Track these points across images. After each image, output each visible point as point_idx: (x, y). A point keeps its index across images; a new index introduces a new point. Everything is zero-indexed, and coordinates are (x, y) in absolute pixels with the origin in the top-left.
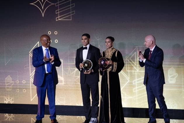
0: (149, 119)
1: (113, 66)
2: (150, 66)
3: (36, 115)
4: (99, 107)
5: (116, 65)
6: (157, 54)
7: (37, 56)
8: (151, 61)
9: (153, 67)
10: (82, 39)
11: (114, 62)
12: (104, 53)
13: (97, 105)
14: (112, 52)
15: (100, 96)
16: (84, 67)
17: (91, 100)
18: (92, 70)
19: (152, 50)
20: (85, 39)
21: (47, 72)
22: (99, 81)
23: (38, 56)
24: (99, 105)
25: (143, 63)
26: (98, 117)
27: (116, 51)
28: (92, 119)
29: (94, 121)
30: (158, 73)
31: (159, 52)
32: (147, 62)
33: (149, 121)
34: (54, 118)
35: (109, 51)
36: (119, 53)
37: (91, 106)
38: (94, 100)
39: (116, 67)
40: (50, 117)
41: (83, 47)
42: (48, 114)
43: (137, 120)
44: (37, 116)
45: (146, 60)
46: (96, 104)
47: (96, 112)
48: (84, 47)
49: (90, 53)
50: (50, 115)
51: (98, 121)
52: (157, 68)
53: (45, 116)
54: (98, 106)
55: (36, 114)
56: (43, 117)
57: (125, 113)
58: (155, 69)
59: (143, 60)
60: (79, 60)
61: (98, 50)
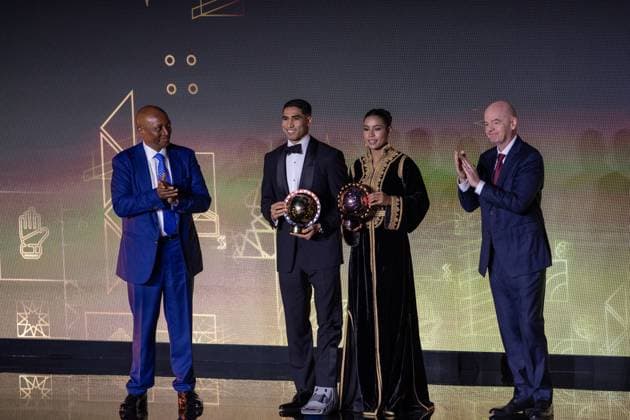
0: (513, 389)
1: (388, 208)
2: (499, 207)
3: (127, 378)
4: (341, 349)
5: (399, 206)
6: (521, 165)
7: (126, 178)
8: (501, 189)
9: (508, 209)
10: (286, 118)
11: (393, 198)
12: (358, 165)
13: (334, 342)
14: (386, 160)
15: (345, 314)
16: (290, 214)
17: (315, 328)
18: (319, 226)
19: (505, 152)
20: (296, 117)
21: (164, 234)
22: (342, 262)
23: (130, 179)
24: (342, 344)
25: (477, 195)
26: (340, 385)
27: (400, 158)
28: (320, 391)
29: (324, 396)
30: (525, 228)
31: (527, 160)
32: (490, 193)
33: (512, 396)
34: (189, 387)
35: (376, 159)
36: (409, 163)
37: (315, 345)
38: (326, 326)
39: (399, 213)
40: (175, 384)
41: (286, 144)
42: (167, 373)
43: (471, 393)
44: (130, 381)
45: (484, 187)
46: (331, 340)
47: (331, 367)
48: (290, 144)
49: (311, 164)
50: (174, 379)
51: (338, 397)
52: (524, 213)
53: (158, 379)
54: (340, 346)
55: (128, 375)
56: (151, 384)
57: (432, 369)
58: (518, 218)
59: (473, 184)
60: (273, 189)
61: (339, 156)
